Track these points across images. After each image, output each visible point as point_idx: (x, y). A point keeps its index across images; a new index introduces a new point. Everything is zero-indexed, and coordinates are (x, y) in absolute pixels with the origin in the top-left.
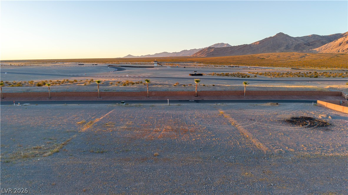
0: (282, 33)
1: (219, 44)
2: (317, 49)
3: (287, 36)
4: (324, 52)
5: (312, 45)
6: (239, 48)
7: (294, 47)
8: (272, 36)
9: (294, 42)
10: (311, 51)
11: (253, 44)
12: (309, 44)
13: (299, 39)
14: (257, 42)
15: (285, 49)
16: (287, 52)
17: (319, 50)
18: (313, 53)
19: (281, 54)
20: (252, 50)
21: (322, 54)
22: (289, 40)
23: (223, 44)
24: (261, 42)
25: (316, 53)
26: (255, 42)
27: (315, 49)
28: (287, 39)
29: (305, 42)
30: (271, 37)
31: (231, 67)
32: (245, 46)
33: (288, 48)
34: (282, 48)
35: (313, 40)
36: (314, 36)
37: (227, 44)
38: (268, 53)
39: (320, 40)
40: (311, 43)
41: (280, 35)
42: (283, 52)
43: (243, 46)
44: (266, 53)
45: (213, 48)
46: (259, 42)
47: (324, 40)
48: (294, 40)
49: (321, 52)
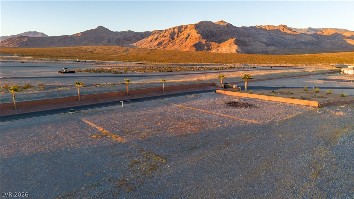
0: (102, 26)
1: (30, 32)
2: (135, 44)
3: (107, 30)
4: (141, 47)
5: (129, 40)
6: (60, 39)
7: (115, 41)
8: (94, 29)
9: (114, 36)
10: (130, 46)
11: (75, 35)
12: (127, 39)
13: (118, 34)
14: (78, 33)
15: (107, 42)
16: (109, 45)
17: (136, 45)
18: (132, 47)
19: (106, 47)
20: (74, 42)
21: (139, 49)
22: (110, 34)
23: (36, 33)
24: (83, 34)
25: (134, 47)
26: (77, 34)
27: (133, 44)
28: (107, 33)
29: (124, 37)
30: (92, 30)
31: (76, 61)
32: (66, 37)
33: (109, 42)
34: (105, 41)
35: (130, 36)
36: (130, 32)
37: (42, 33)
38: (92, 45)
39: (135, 36)
40: (129, 39)
41: (101, 28)
42: (105, 45)
43: (64, 37)
44: (89, 45)
45: (25, 37)
46: (80, 34)
47: (138, 37)
48: (114, 35)
49: (138, 47)
